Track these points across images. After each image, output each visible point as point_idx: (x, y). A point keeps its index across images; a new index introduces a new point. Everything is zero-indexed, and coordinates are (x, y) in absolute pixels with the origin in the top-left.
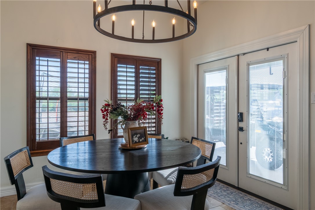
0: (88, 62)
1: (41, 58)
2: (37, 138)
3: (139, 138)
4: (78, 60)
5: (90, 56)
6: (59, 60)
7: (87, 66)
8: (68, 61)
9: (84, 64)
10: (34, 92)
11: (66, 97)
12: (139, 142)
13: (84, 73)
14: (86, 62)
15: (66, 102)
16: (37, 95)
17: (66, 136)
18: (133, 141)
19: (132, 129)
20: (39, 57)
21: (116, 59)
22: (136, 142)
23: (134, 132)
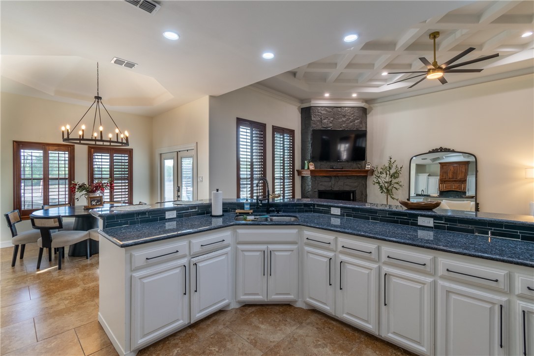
0: (67, 153)
1: (25, 151)
2: (23, 207)
3: (96, 202)
4: (59, 151)
5: (70, 148)
6: (42, 152)
7: (67, 156)
8: (50, 152)
9: (65, 154)
10: (20, 175)
11: (48, 177)
12: (96, 204)
13: (65, 160)
14: (66, 153)
15: (48, 181)
16: (22, 177)
17: (48, 204)
18: (91, 204)
19: (91, 198)
20: (24, 149)
21: (92, 150)
22: (94, 205)
23: (92, 199)
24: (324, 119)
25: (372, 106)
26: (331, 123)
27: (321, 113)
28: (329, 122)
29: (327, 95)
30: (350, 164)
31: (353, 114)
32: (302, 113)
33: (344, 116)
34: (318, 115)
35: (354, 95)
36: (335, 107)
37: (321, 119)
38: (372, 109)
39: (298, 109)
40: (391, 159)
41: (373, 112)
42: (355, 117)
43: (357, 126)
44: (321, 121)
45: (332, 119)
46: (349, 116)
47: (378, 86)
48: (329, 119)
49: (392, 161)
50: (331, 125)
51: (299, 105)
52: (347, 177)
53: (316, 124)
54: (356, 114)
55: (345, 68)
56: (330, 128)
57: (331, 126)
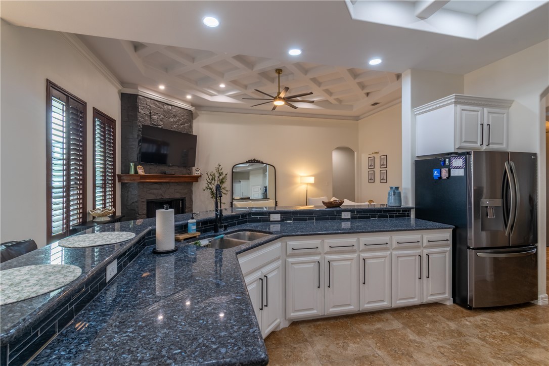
24: (154, 115)
25: (198, 112)
26: (161, 121)
27: (151, 107)
28: (159, 120)
29: (162, 87)
30: (180, 169)
31: (183, 116)
32: (122, 100)
33: (175, 116)
34: (147, 108)
35: (189, 97)
36: (165, 103)
37: (150, 113)
38: (198, 116)
39: (118, 93)
40: (220, 166)
41: (199, 118)
42: (185, 120)
43: (187, 130)
44: (150, 116)
45: (162, 116)
46: (180, 117)
47: (212, 95)
48: (159, 116)
49: (220, 168)
50: (161, 123)
51: (120, 88)
52: (178, 183)
53: (143, 118)
54: (185, 117)
55: (202, 67)
56: (160, 127)
57: (161, 125)
